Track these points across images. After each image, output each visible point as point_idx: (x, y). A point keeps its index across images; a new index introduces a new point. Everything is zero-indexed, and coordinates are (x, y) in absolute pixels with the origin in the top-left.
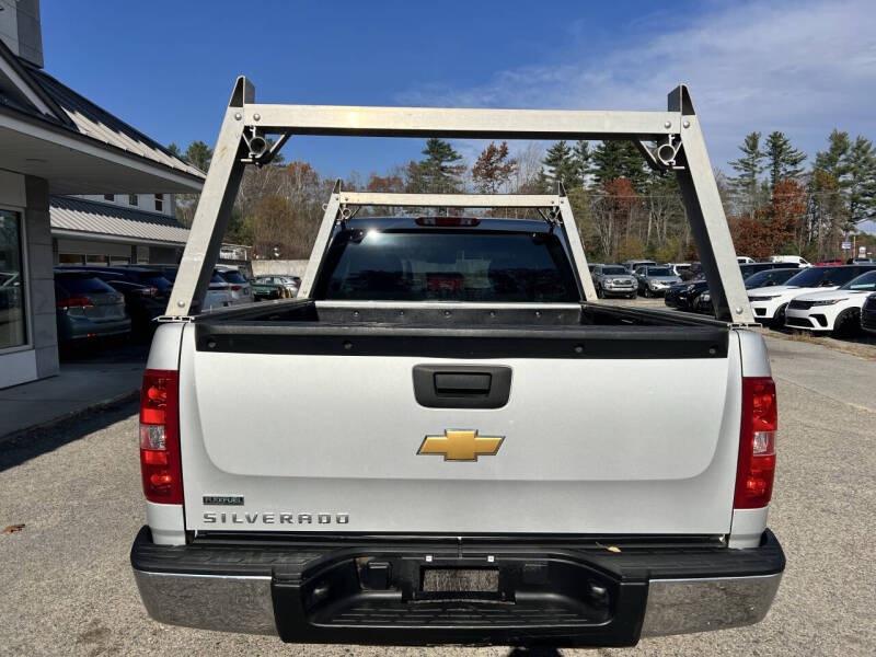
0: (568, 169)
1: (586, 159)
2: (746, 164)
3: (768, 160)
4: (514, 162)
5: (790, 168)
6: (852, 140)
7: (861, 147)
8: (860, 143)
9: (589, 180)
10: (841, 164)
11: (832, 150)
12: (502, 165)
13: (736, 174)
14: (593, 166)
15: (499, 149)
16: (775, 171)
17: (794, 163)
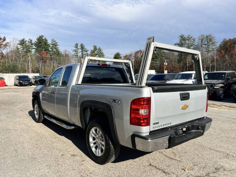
0: (26, 47)
1: (32, 45)
2: (76, 51)
3: (80, 50)
4: (8, 43)
5: (86, 53)
6: (98, 47)
7: (100, 50)
8: (99, 48)
9: (33, 51)
10: (96, 53)
11: (94, 49)
12: (4, 43)
13: (73, 53)
14: (34, 47)
15: (2, 38)
16: (82, 53)
17: (86, 51)
